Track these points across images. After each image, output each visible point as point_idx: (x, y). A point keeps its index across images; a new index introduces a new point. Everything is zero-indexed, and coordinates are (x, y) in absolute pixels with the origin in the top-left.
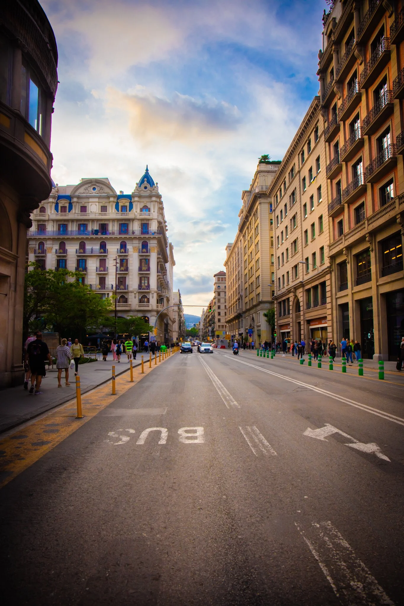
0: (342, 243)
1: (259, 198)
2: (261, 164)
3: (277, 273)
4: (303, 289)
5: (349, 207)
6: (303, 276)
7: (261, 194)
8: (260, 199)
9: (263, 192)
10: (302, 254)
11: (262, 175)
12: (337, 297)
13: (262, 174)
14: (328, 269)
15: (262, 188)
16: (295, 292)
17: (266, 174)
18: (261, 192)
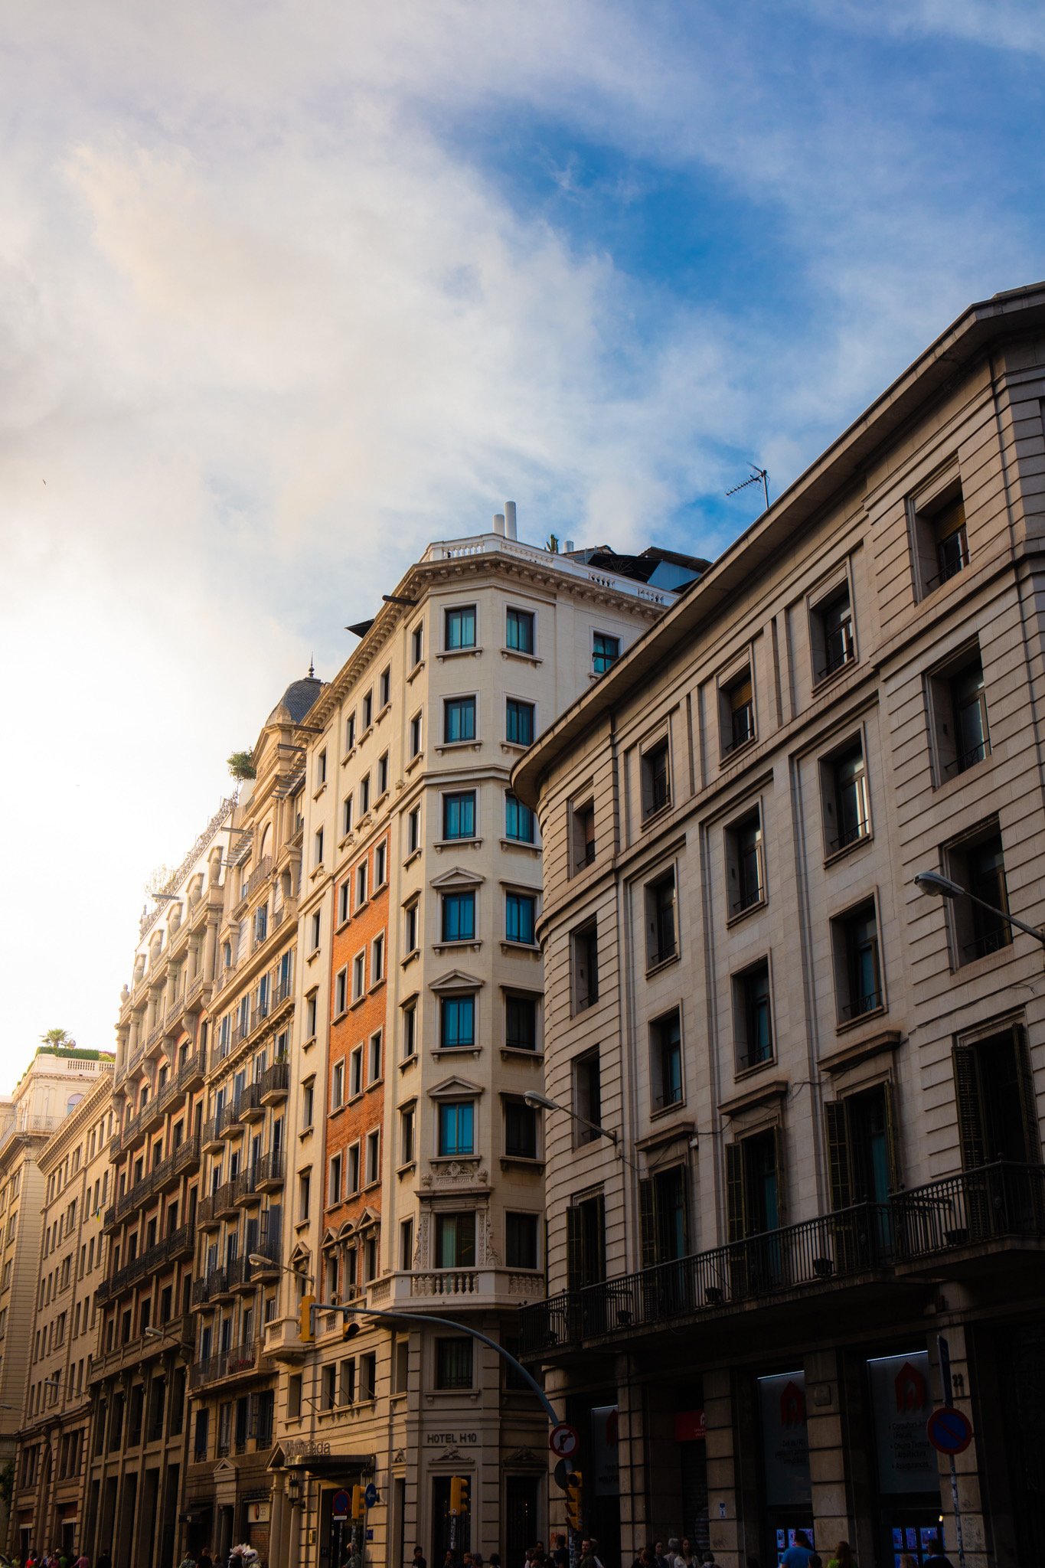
0: (119, 1359)
1: (27, 1146)
2: (44, 1055)
3: (33, 1373)
4: (60, 1432)
5: (119, 1307)
6: (64, 1403)
7: (32, 1138)
8: (29, 1150)
9: (37, 1132)
10: (69, 1352)
11: (43, 1085)
12: (93, 1465)
13: (43, 1082)
14: (86, 1408)
15: (37, 1122)
16: (48, 1435)
17: (52, 1083)
18: (33, 1132)
